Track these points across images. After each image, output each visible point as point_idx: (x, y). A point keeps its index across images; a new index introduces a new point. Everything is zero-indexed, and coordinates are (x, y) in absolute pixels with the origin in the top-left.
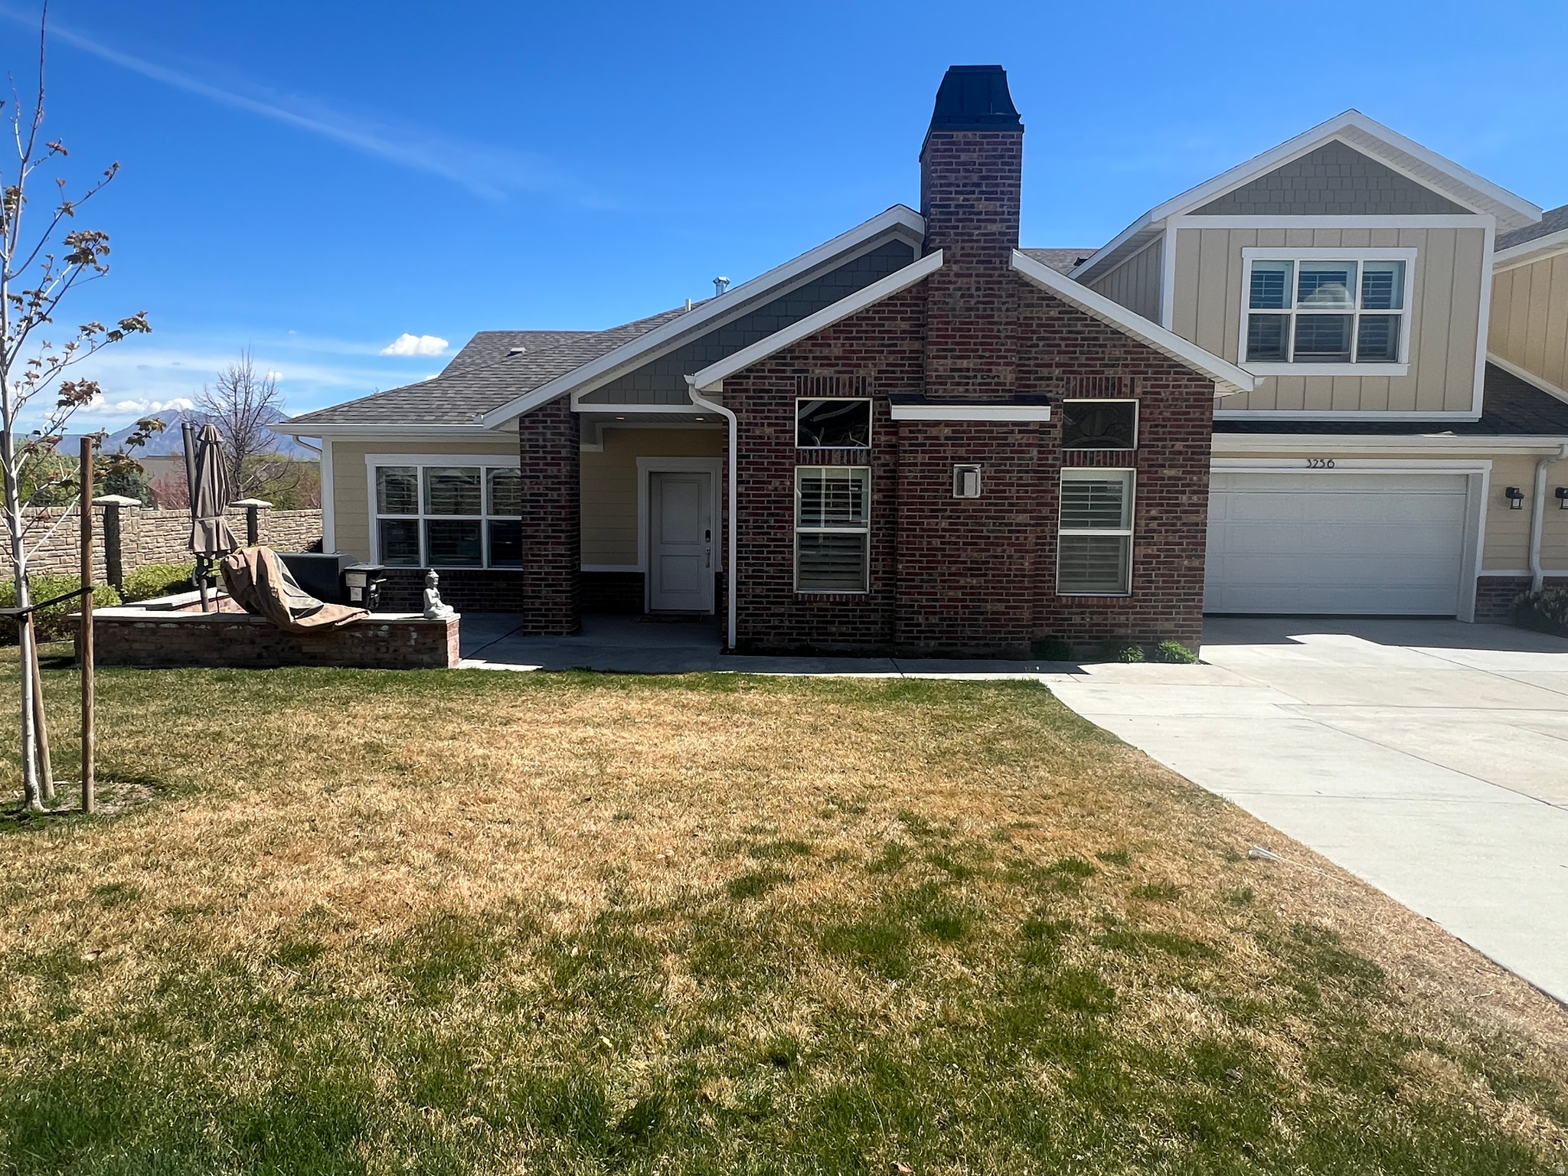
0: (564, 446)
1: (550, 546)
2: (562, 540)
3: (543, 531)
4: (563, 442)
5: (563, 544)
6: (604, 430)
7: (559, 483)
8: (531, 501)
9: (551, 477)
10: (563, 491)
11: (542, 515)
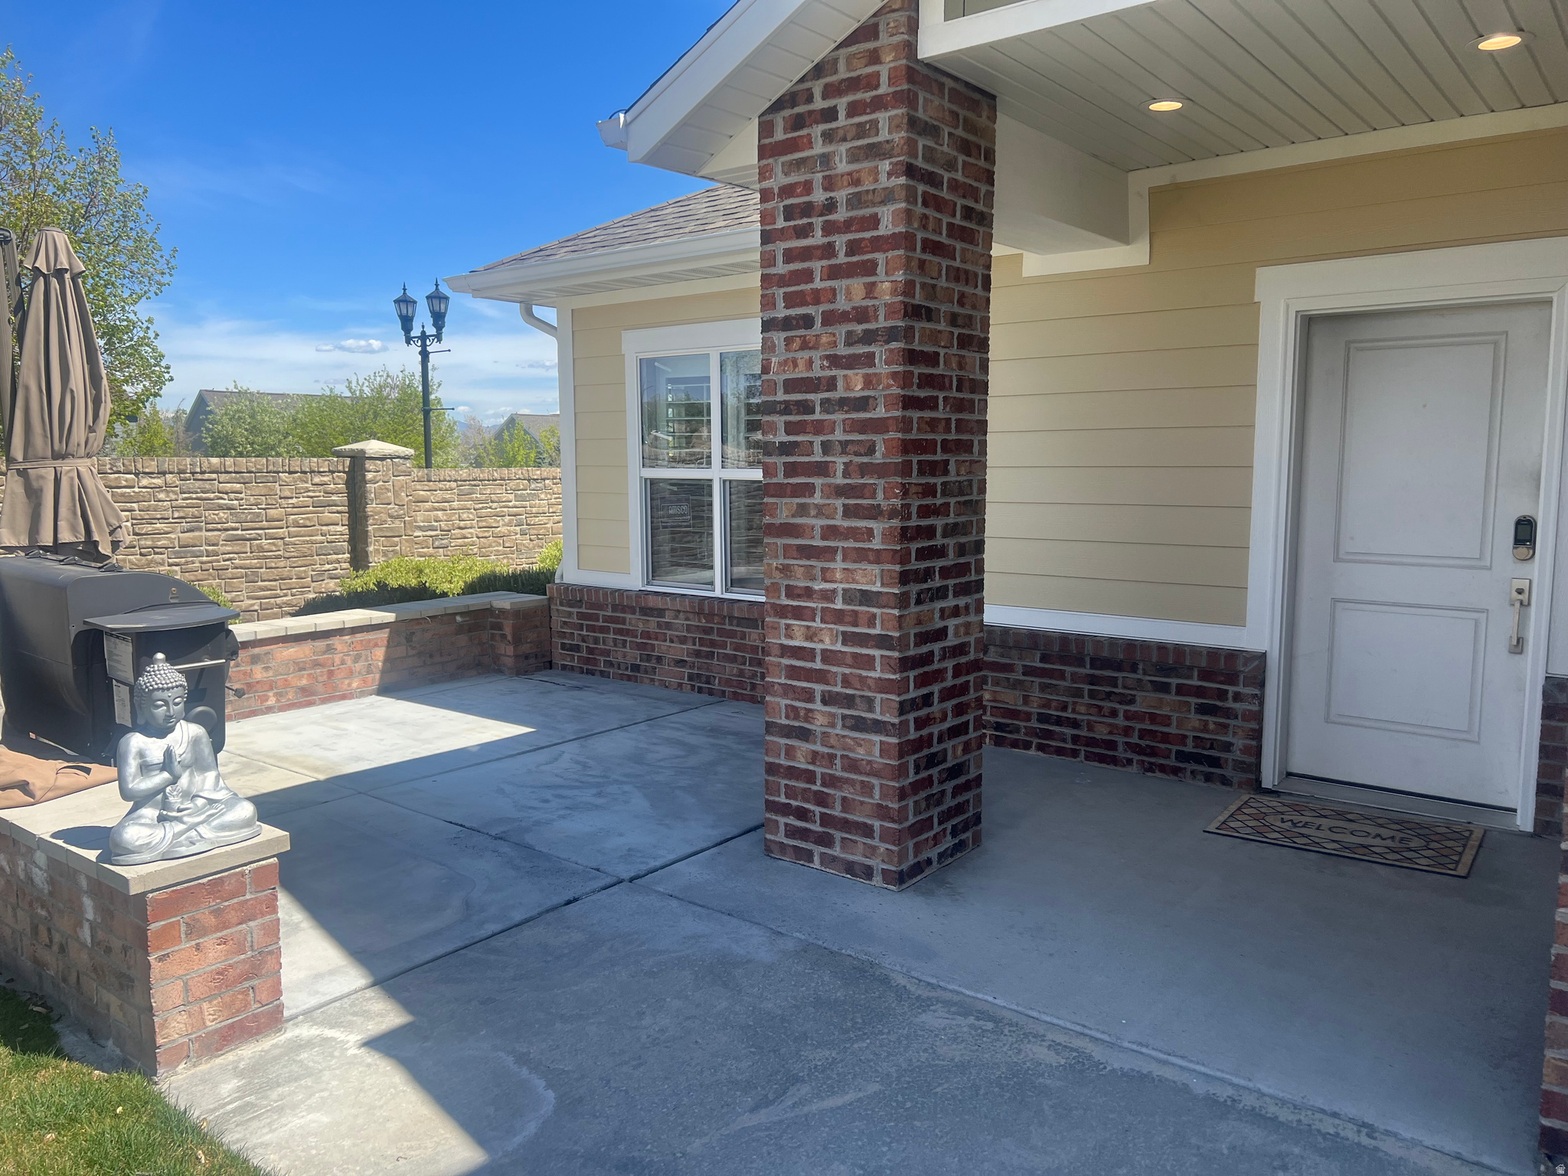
0: (888, 197)
1: (838, 565)
2: (876, 544)
3: (821, 511)
4: (884, 182)
5: (877, 557)
6: (1156, 193)
7: (869, 337)
8: (786, 408)
9: (844, 317)
10: (882, 368)
11: (818, 457)
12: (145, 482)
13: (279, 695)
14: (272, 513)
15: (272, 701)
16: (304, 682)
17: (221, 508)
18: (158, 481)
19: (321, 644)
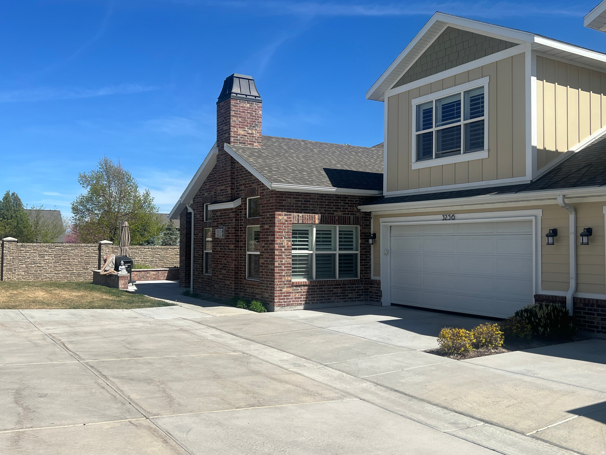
12: (146, 250)
13: (151, 278)
14: (167, 256)
15: (150, 279)
16: (154, 277)
17: (158, 254)
18: (148, 250)
19: (157, 272)
